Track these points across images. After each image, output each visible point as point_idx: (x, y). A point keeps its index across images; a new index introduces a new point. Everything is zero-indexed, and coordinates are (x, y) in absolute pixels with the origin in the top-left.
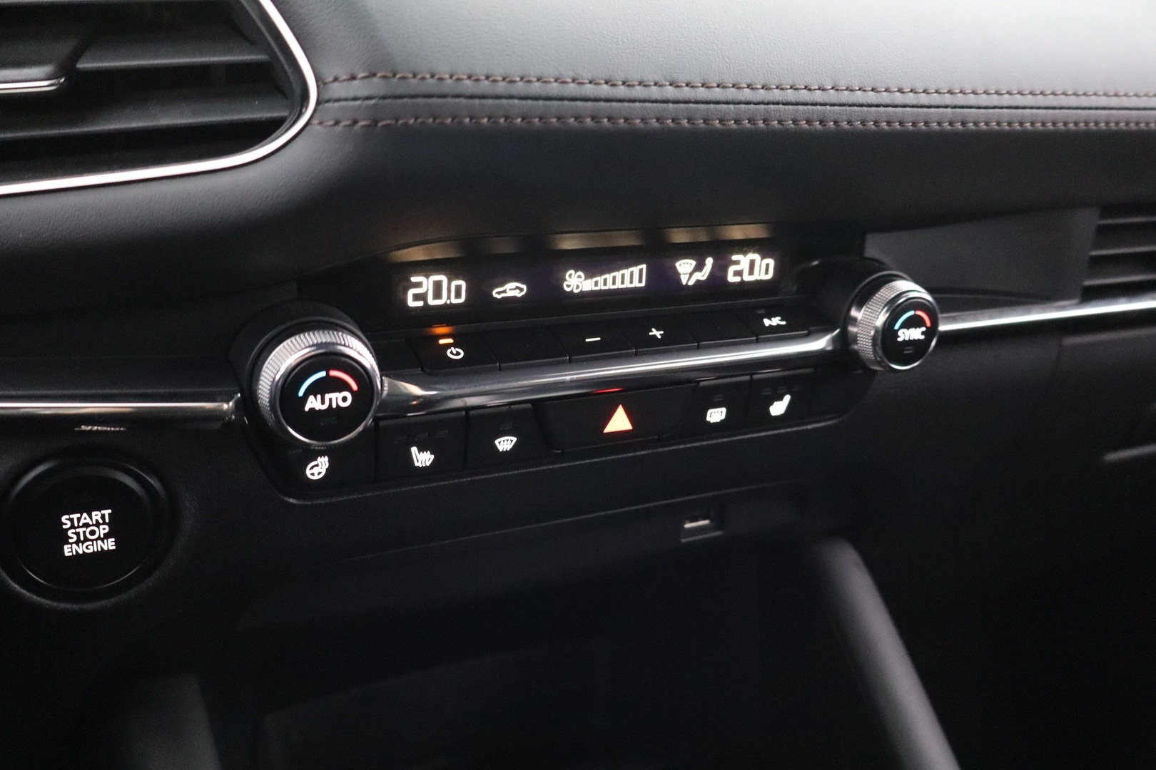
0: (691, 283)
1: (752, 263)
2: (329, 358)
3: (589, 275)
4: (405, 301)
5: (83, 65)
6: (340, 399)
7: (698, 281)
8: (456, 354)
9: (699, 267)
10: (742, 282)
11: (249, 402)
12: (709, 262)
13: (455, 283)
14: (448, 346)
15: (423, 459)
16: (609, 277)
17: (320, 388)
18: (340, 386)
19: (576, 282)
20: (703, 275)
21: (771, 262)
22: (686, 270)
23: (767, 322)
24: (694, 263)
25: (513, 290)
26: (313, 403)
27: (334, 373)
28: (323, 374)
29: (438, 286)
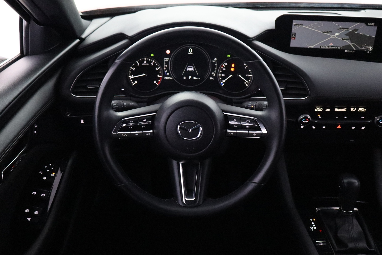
0: (353, 111)
1: (362, 109)
2: (306, 117)
3: (338, 109)
4: (315, 110)
5: (287, 86)
6: (306, 122)
7: (354, 111)
8: (320, 117)
9: (354, 109)
10: (360, 112)
11: (297, 120)
12: (356, 109)
13: (321, 109)
14: (319, 116)
15: (314, 127)
16: (342, 109)
17: (304, 120)
18: (306, 120)
19: (336, 110)
20: (355, 110)
21: (365, 109)
22: (352, 109)
23: (362, 118)
24: (353, 109)
25: (328, 110)
26: (304, 122)
27: (306, 119)
28: (305, 119)
29: (319, 109)
